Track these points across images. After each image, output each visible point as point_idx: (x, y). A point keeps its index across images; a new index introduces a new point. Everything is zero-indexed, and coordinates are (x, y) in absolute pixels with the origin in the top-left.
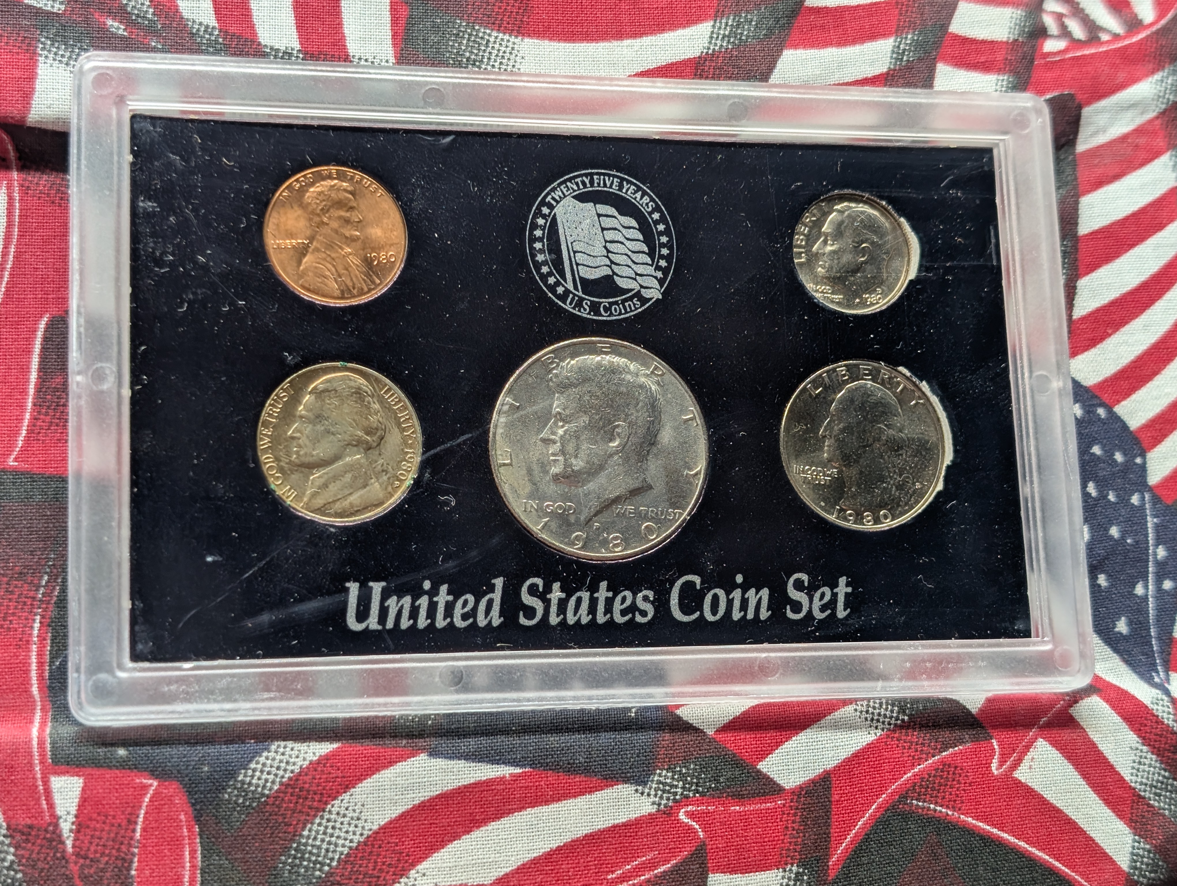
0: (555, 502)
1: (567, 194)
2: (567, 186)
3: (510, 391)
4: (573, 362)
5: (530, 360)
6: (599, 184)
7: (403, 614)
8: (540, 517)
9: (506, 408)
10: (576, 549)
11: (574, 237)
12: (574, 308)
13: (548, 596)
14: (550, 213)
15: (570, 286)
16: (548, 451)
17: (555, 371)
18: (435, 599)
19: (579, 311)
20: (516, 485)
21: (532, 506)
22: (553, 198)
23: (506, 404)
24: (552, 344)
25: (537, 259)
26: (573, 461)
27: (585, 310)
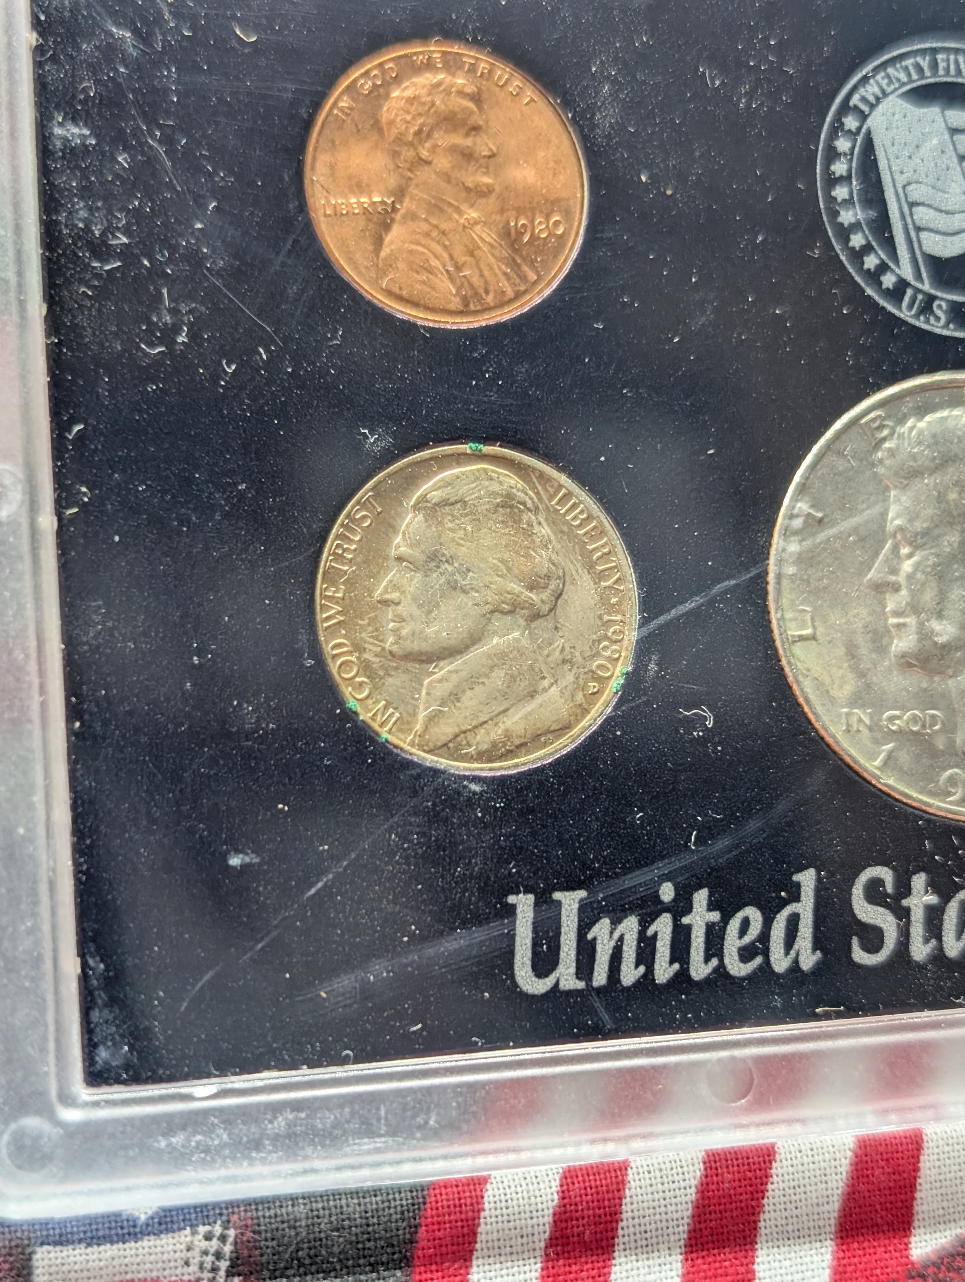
0: (905, 709)
1: (889, 90)
2: (888, 76)
3: (803, 489)
4: (921, 425)
5: (838, 425)
6: (947, 69)
7: (625, 955)
8: (877, 742)
9: (798, 523)
10: (951, 803)
11: (909, 175)
12: (917, 316)
13: (905, 902)
14: (859, 129)
15: (907, 272)
16: (884, 607)
17: (887, 445)
18: (685, 920)
19: (927, 321)
20: (827, 679)
21: (860, 720)
22: (864, 99)
23: (797, 516)
24: (878, 387)
25: (840, 219)
26: (936, 625)
27: (938, 319)
